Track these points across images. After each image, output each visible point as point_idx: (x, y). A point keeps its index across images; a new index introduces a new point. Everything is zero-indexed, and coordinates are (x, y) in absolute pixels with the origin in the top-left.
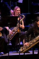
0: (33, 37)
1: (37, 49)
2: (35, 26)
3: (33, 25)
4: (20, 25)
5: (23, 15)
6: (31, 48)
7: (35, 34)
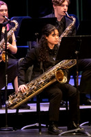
0: (38, 71)
1: (47, 100)
2: (42, 46)
5: (14, 21)
7: (41, 64)
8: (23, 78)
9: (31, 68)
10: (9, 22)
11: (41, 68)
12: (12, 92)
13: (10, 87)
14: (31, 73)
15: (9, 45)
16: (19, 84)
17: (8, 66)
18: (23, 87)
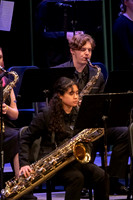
2: (54, 109)
3: (47, 106)
4: (4, 105)
5: (13, 73)
6: (41, 185)
7: (53, 135)
8: (26, 155)
9: (38, 142)
10: (6, 75)
11: (53, 141)
12: (11, 176)
13: (7, 169)
14: (38, 149)
15: (6, 107)
16: (21, 165)
17: (5, 138)
18: (26, 169)
